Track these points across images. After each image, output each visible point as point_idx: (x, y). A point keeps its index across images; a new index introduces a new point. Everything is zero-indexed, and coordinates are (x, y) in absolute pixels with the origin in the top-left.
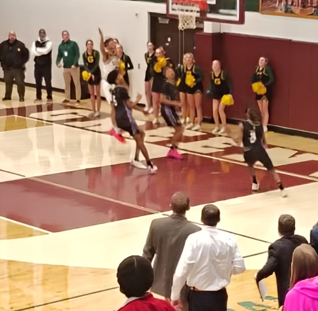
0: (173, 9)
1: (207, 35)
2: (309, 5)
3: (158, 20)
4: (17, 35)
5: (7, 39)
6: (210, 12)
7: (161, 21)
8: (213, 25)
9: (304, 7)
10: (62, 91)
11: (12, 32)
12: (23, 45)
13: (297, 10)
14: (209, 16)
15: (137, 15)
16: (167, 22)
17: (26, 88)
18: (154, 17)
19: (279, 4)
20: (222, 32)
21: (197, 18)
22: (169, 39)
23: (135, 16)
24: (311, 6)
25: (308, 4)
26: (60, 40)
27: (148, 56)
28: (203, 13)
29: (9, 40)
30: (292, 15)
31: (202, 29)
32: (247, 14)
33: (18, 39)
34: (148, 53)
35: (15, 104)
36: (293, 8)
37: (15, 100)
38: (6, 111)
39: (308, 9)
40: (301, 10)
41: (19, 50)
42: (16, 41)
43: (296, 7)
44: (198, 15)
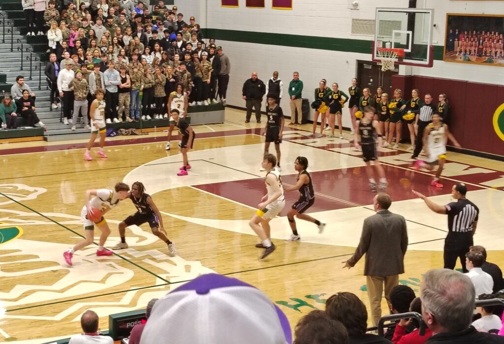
0: (377, 56)
1: (402, 78)
2: (484, 54)
3: (363, 66)
4: (258, 75)
5: (251, 78)
6: (406, 59)
7: (366, 66)
8: (406, 67)
9: (480, 56)
10: (289, 118)
11: (254, 73)
12: (263, 82)
13: (474, 59)
14: (405, 61)
15: (347, 62)
16: (370, 67)
17: (262, 115)
18: (360, 64)
19: (459, 55)
20: (413, 75)
21: (395, 62)
22: (371, 80)
23: (346, 63)
24: (486, 55)
25: (482, 53)
26: (292, 78)
27: (351, 90)
28: (400, 59)
29: (252, 79)
30: (470, 62)
31: (398, 73)
32: (435, 62)
33: (259, 78)
34: (352, 87)
35: (253, 125)
36: (470, 57)
37: (253, 122)
38: (246, 131)
39: (483, 57)
40: (477, 58)
41: (259, 86)
42: (257, 80)
43: (473, 56)
44: (397, 60)
